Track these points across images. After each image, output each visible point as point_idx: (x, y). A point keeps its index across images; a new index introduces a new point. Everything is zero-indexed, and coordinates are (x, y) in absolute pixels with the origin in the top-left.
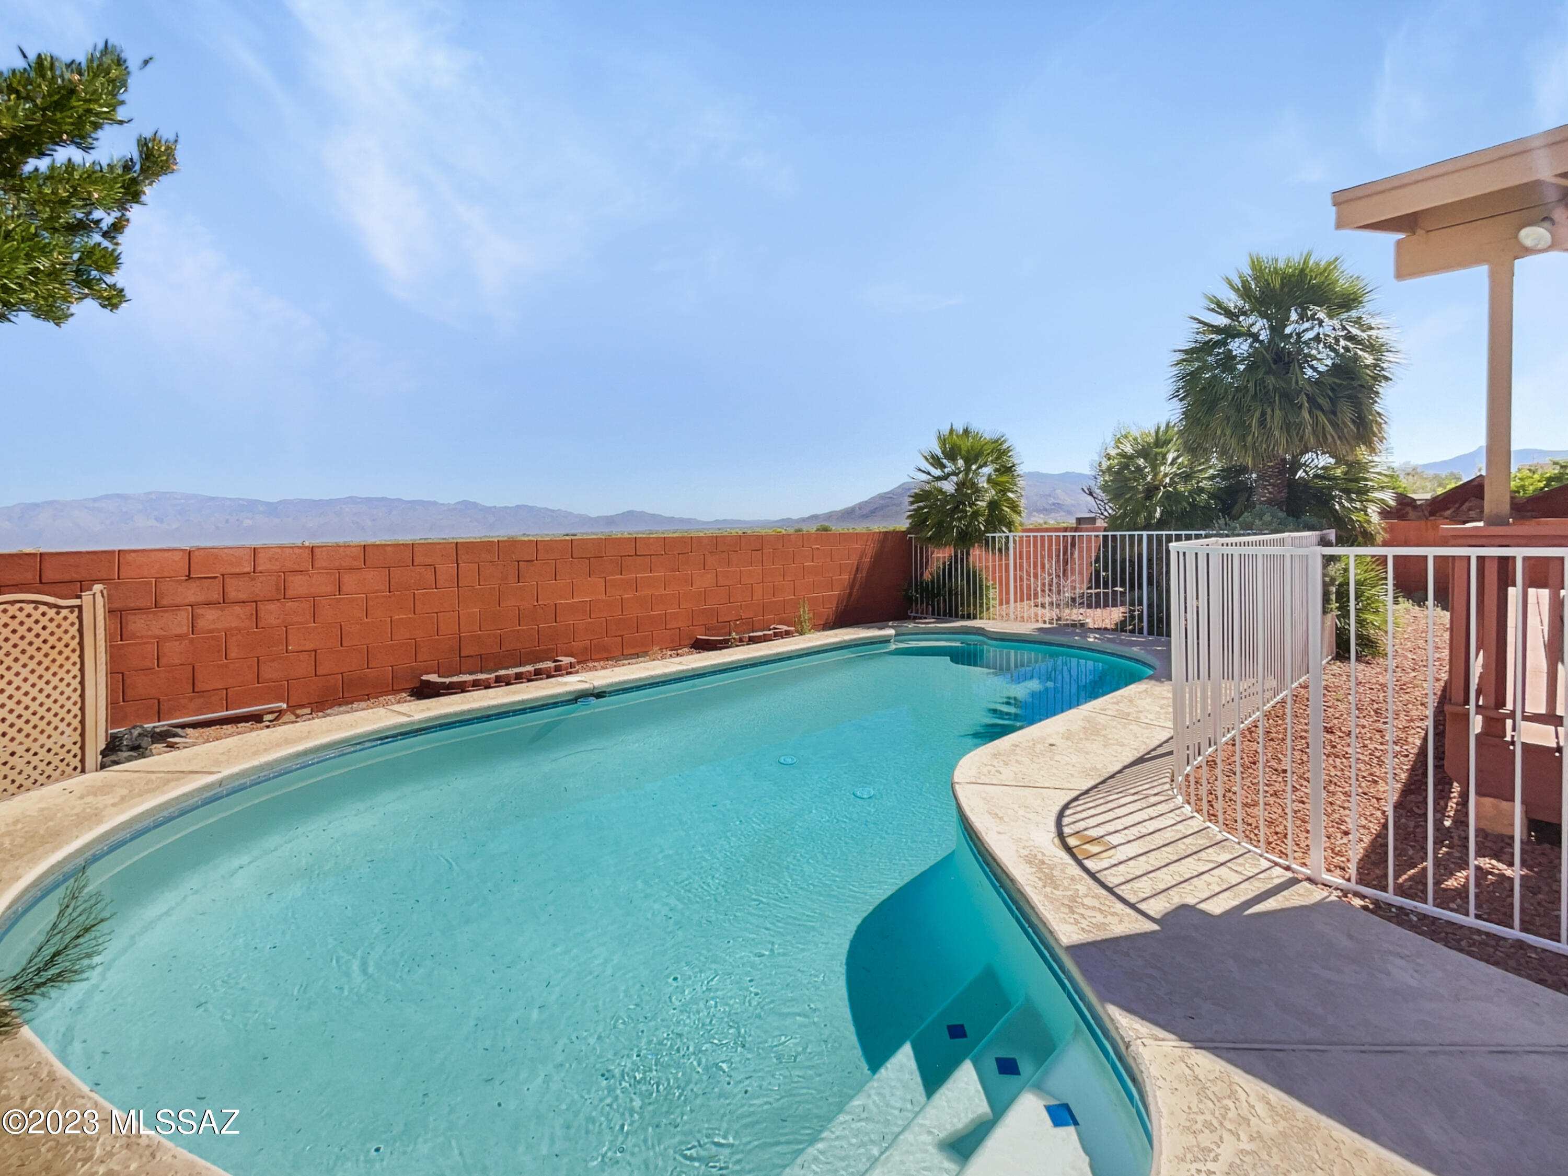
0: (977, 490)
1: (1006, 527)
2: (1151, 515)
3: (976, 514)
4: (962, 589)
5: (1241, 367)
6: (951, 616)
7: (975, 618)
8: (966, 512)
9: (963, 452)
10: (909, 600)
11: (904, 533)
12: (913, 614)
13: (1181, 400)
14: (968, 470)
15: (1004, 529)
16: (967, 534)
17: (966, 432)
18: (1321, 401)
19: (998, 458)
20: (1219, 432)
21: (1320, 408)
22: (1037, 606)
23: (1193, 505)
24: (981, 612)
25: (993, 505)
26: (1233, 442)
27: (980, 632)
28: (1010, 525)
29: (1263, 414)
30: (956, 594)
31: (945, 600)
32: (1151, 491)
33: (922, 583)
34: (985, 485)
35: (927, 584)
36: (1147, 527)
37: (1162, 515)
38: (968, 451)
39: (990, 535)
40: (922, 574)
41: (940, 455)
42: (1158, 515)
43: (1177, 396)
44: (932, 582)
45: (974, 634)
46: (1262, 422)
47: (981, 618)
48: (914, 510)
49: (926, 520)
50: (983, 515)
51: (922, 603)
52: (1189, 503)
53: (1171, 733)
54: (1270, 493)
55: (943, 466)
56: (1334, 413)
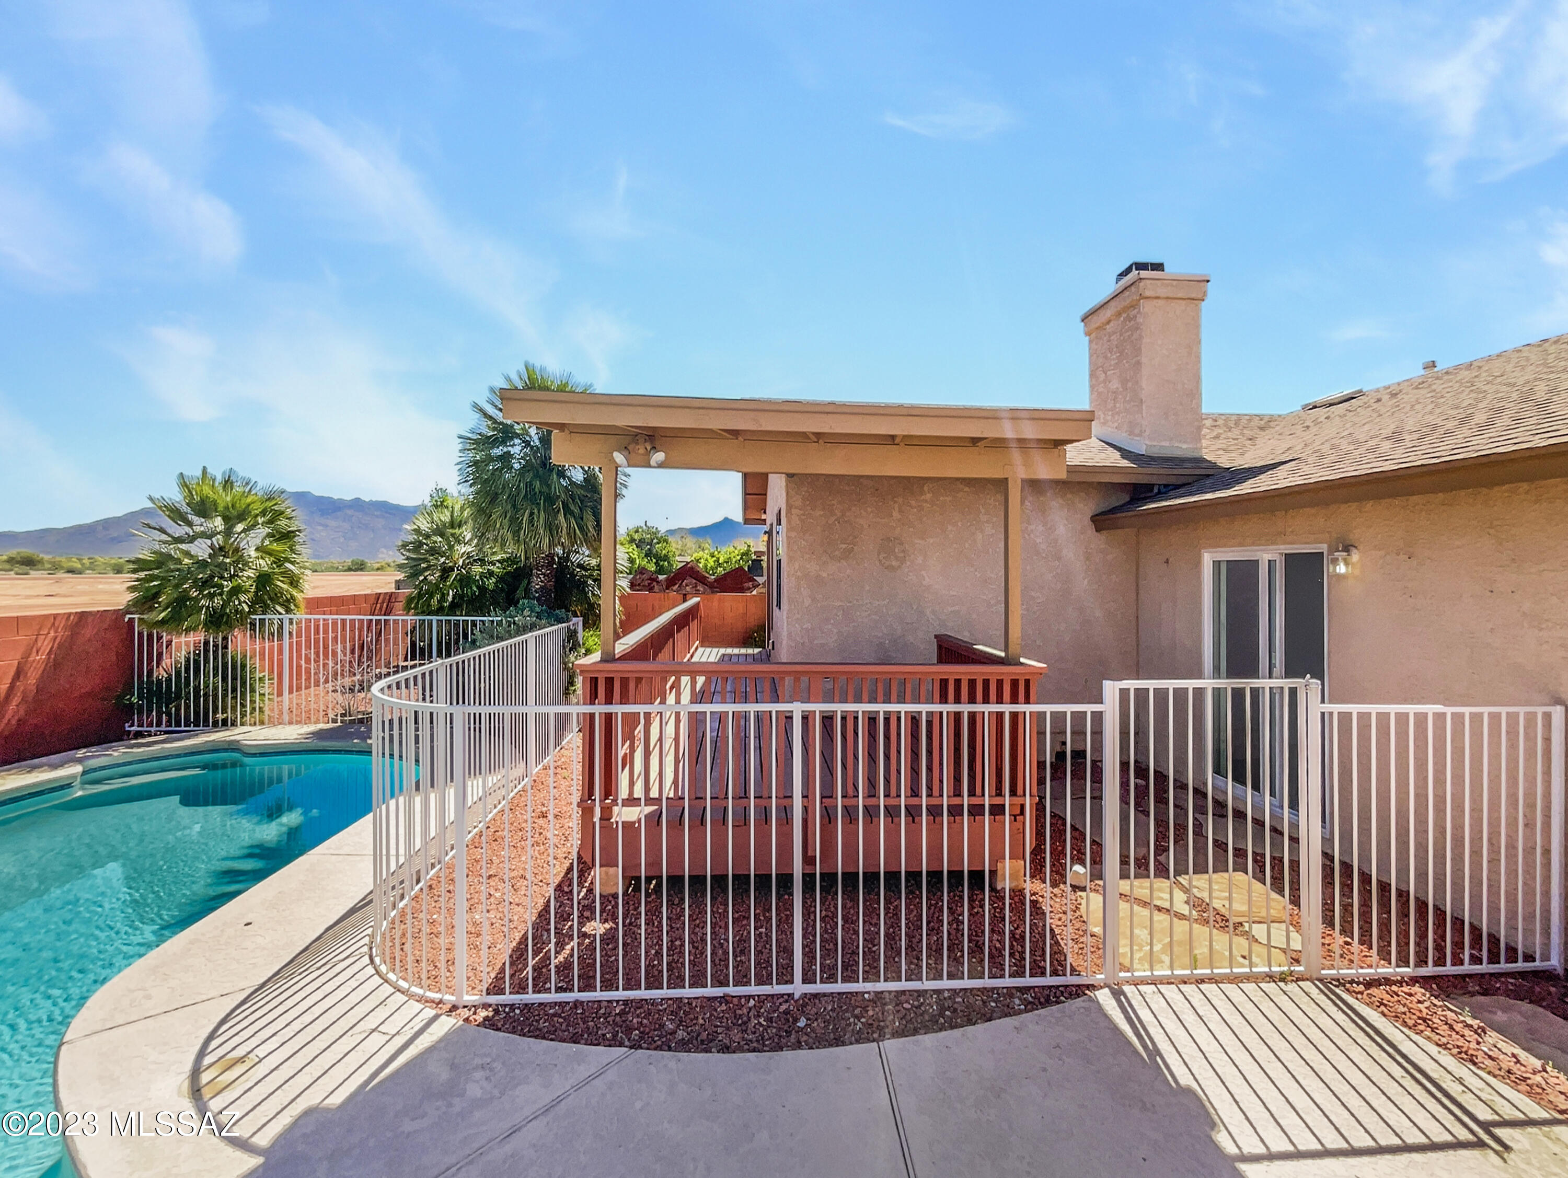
0: (241, 560)
1: (281, 605)
2: (443, 597)
3: (236, 591)
4: (215, 689)
5: (517, 466)
6: (197, 724)
7: (234, 724)
8: (221, 587)
9: (220, 508)
10: (128, 711)
11: (118, 615)
12: (134, 728)
13: (471, 486)
14: (228, 532)
15: (279, 608)
16: (222, 616)
17: (228, 483)
18: (572, 507)
19: (271, 522)
20: (498, 525)
21: (572, 513)
22: (335, 691)
23: (483, 589)
24: (243, 715)
25: (263, 580)
26: (510, 535)
27: (233, 747)
28: (288, 604)
29: (532, 514)
30: (206, 695)
31: (187, 707)
32: (446, 571)
33: (150, 682)
34: (253, 553)
35: (159, 682)
36: (440, 611)
37: (454, 598)
38: (227, 508)
39: (258, 617)
40: (150, 672)
41: (185, 509)
42: (450, 599)
43: (467, 481)
44: (169, 680)
45: (225, 750)
46: (531, 521)
47: (242, 724)
48: (138, 580)
49: (156, 595)
50: (246, 592)
51: (150, 711)
52: (478, 587)
53: (371, 888)
54: (542, 581)
55: (190, 524)
56: (582, 519)
